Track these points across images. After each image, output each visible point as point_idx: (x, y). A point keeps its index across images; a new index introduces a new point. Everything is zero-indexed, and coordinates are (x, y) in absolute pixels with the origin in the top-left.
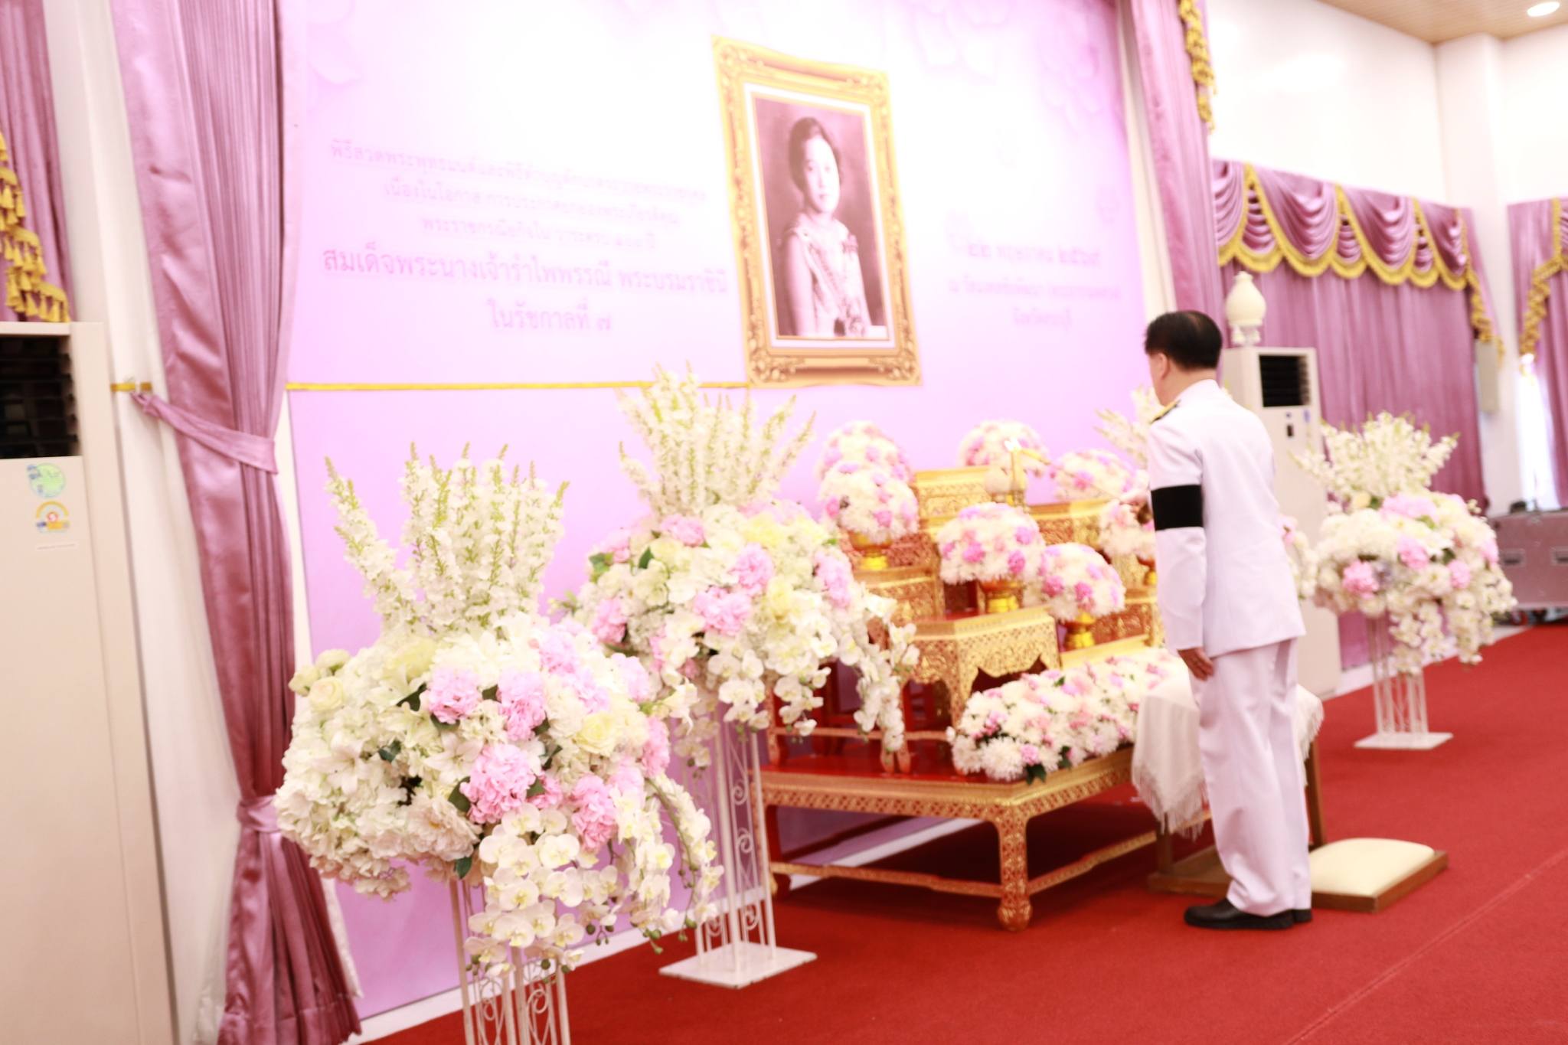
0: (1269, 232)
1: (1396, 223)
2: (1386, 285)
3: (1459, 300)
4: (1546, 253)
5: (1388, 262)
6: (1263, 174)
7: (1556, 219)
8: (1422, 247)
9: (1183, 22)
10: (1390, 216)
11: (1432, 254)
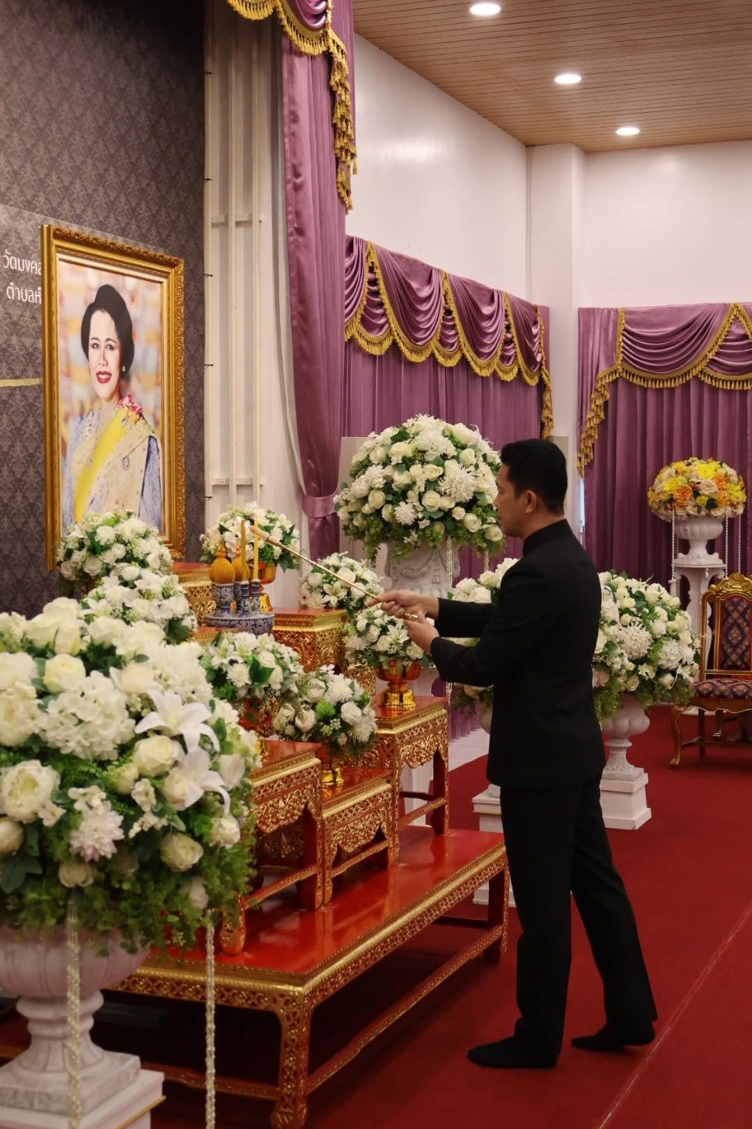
0: (384, 315)
1: (490, 317)
2: (476, 375)
3: (533, 394)
4: (610, 360)
5: (479, 355)
6: (384, 256)
7: (620, 329)
8: (508, 342)
9: (333, 94)
10: (487, 310)
11: (515, 350)
